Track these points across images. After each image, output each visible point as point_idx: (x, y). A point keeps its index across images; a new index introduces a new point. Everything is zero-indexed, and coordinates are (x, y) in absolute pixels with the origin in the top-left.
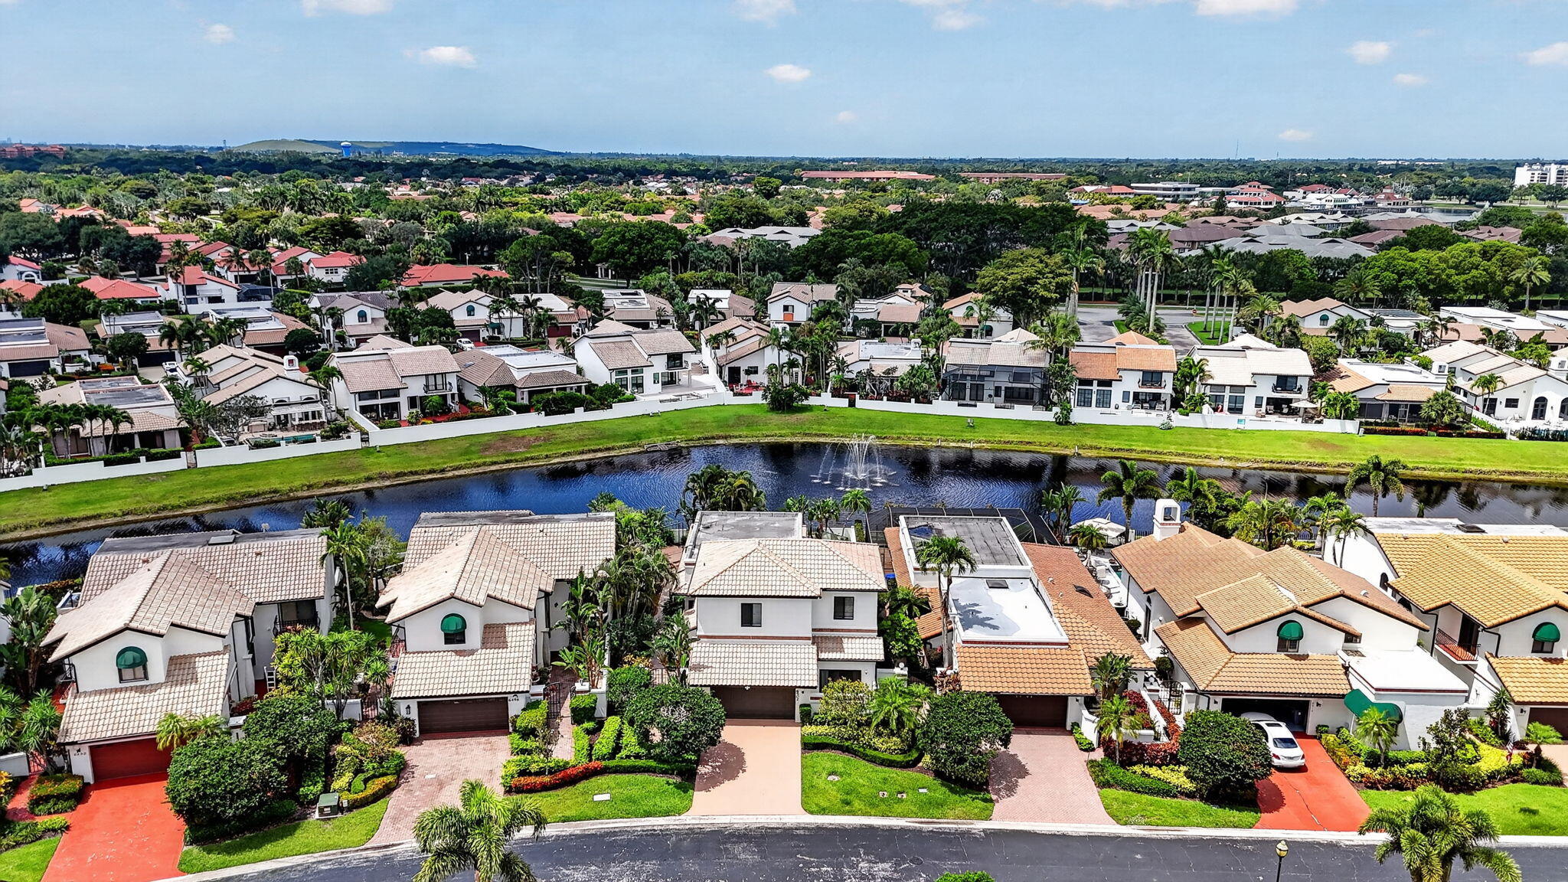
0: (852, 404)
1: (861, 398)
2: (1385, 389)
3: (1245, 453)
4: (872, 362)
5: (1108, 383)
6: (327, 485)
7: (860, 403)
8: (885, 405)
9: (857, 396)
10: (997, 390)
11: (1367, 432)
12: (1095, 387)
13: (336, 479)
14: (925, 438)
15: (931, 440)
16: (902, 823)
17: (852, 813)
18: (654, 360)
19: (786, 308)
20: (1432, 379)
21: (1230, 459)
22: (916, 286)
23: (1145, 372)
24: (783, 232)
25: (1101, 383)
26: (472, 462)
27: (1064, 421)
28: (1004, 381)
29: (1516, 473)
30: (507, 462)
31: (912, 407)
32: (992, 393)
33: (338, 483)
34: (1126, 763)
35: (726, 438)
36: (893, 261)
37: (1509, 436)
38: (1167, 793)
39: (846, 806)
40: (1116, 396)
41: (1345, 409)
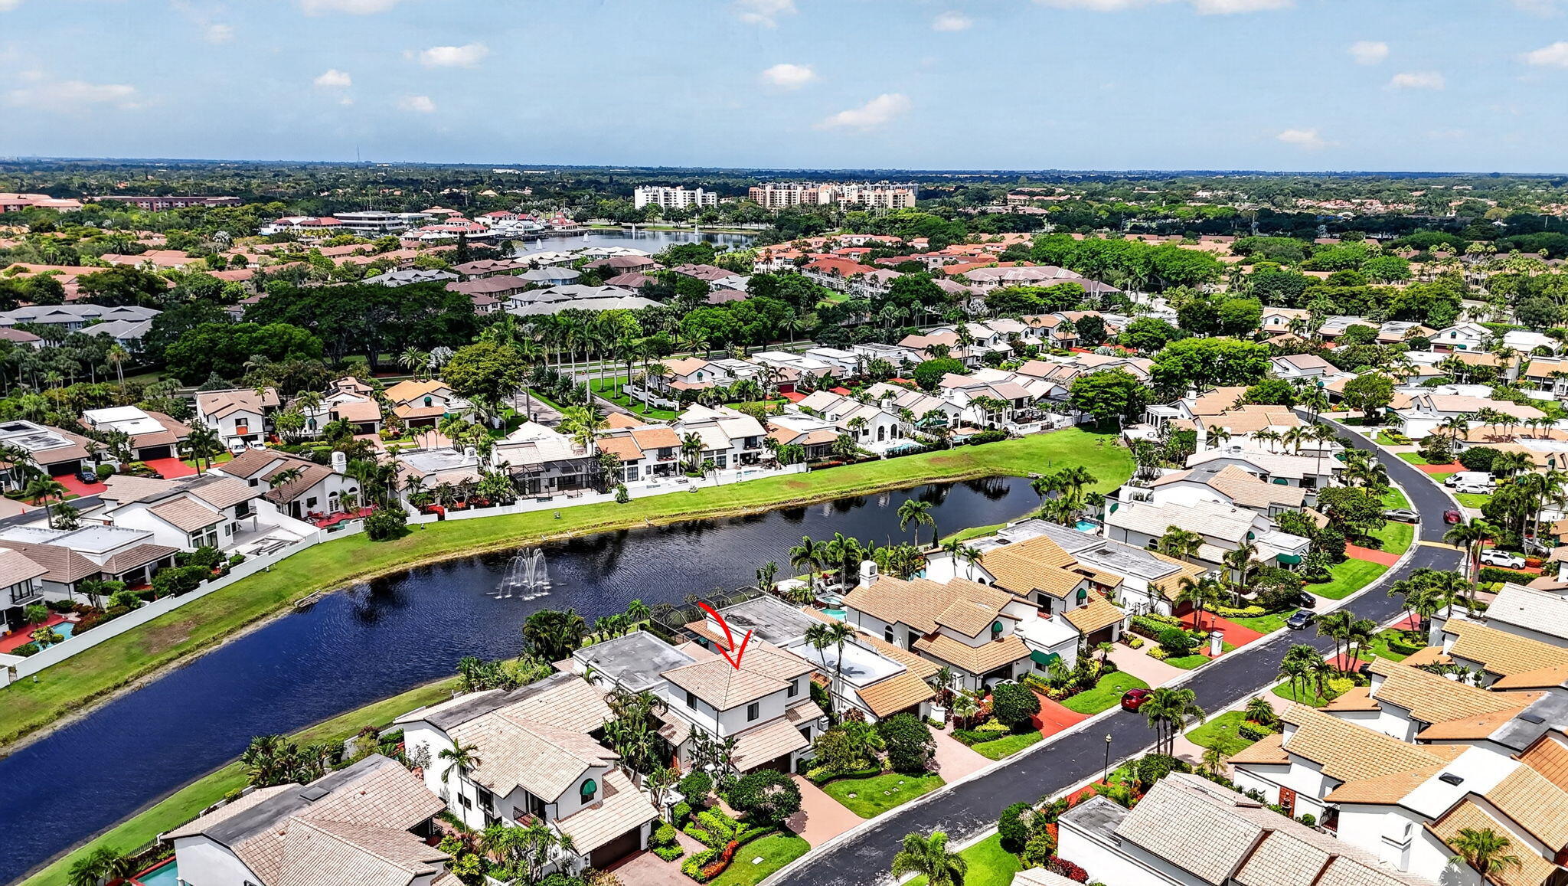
0: (441, 518)
1: (450, 511)
2: (806, 436)
3: (757, 501)
4: (438, 475)
5: (635, 462)
6: (22, 733)
7: (448, 515)
8: (473, 513)
9: (446, 510)
10: (551, 481)
11: (813, 469)
12: (626, 466)
13: (27, 723)
14: (529, 536)
15: (535, 537)
16: (912, 804)
17: (887, 809)
18: (225, 513)
19: (238, 422)
20: (827, 424)
21: (750, 507)
22: (352, 380)
23: (660, 449)
24: (58, 312)
25: (630, 462)
26: (149, 665)
27: (623, 499)
28: (556, 474)
29: (901, 483)
30: (181, 655)
31: (498, 510)
32: (547, 484)
33: (33, 728)
34: (971, 728)
35: (356, 576)
36: (293, 352)
37: (882, 457)
38: (999, 736)
39: (879, 808)
40: (642, 472)
41: (792, 455)
